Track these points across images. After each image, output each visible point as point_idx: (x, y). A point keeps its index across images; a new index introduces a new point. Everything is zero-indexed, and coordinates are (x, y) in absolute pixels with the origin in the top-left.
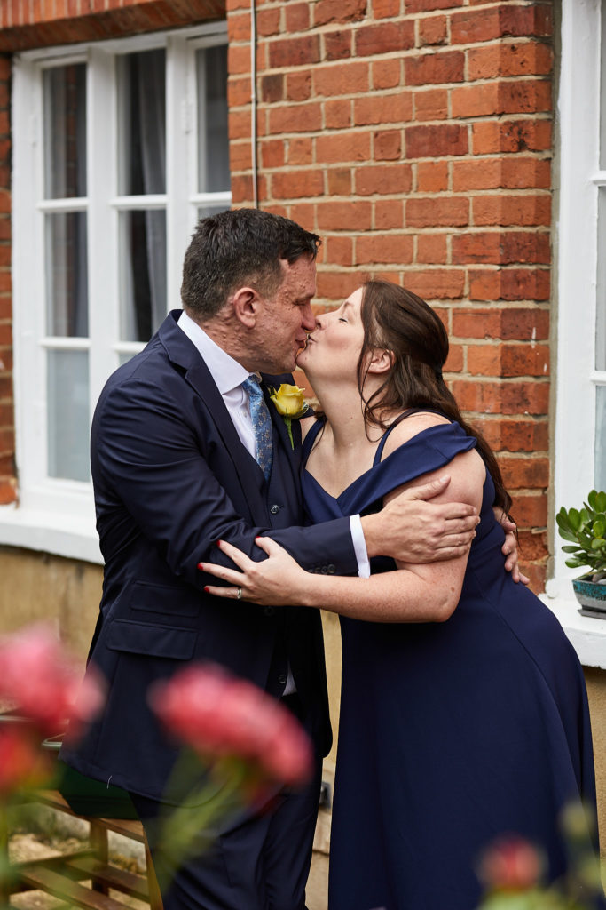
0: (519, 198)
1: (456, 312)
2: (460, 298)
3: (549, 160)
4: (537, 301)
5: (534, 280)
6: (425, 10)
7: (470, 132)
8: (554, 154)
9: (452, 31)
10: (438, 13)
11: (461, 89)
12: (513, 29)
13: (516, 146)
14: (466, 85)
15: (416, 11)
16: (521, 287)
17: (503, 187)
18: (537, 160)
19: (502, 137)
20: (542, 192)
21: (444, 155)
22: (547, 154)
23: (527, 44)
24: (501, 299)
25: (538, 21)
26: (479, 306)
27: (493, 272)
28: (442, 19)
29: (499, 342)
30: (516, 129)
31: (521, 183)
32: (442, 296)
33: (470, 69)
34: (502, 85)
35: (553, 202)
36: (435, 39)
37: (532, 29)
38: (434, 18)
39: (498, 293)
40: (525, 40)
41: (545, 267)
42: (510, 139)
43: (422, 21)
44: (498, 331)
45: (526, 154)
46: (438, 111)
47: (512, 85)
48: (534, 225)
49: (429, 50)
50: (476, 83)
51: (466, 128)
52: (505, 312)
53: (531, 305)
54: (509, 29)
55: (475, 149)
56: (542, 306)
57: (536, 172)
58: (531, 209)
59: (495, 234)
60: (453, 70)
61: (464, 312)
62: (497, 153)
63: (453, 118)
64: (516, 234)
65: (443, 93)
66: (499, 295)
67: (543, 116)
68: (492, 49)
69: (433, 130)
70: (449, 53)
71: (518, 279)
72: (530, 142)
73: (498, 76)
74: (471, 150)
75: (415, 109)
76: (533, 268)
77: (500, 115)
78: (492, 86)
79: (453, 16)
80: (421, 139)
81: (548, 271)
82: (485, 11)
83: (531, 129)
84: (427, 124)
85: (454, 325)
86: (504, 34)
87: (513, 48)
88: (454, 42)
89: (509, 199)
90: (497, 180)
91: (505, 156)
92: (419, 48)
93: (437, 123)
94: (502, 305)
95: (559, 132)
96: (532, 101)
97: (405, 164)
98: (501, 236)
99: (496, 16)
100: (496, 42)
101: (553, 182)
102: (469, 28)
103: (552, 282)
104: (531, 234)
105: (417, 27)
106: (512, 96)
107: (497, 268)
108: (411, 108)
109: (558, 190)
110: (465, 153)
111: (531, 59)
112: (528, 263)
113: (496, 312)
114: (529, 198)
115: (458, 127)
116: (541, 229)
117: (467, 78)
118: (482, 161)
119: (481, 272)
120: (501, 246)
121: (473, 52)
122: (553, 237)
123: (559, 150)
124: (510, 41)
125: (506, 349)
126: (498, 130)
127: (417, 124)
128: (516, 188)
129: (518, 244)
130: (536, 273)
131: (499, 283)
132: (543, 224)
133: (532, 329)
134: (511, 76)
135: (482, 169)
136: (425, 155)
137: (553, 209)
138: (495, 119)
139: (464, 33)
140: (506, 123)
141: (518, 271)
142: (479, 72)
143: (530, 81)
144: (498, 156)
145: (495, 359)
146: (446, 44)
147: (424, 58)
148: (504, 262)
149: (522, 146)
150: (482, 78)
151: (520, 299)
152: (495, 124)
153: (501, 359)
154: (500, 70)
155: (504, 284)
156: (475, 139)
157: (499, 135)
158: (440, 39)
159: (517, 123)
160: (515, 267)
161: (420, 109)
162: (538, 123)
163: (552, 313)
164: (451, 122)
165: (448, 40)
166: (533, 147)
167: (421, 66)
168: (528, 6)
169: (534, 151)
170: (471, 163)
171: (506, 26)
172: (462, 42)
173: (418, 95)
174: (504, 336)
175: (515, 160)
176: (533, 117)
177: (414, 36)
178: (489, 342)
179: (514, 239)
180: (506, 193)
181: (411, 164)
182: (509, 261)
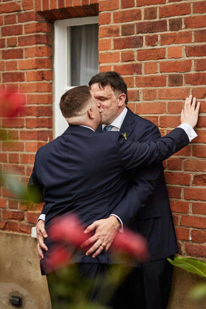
0: (42, 95)
1: (21, 132)
2: (23, 127)
3: (51, 83)
4: (49, 128)
5: (48, 121)
6: (9, 35)
7: (25, 74)
8: (53, 81)
9: (19, 42)
10: (13, 36)
11: (22, 61)
12: (40, 42)
13: (41, 79)
14: (24, 59)
15: (5, 35)
16: (44, 123)
17: (37, 92)
18: (48, 84)
19: (37, 76)
20: (50, 93)
21: (16, 81)
22: (51, 81)
23: (44, 47)
24: (37, 127)
25: (48, 39)
26: (29, 130)
27: (34, 119)
28: (15, 38)
29: (37, 141)
30: (41, 73)
31: (43, 90)
32: (16, 127)
33: (25, 54)
34: (36, 60)
35: (53, 96)
36: (12, 45)
37: (46, 42)
38: (12, 38)
39: (36, 125)
40: (43, 45)
41: (51, 117)
42: (39, 76)
43: (8, 39)
44: (36, 137)
45: (44, 81)
46: (14, 68)
47: (40, 60)
48: (47, 104)
49: (10, 48)
50: (27, 59)
51: (24, 73)
52: (39, 132)
53: (46, 129)
54: (38, 42)
55: (27, 79)
56: (50, 130)
57: (48, 87)
58: (46, 99)
59: (34, 107)
60: (19, 54)
61: (24, 132)
62: (35, 81)
63: (20, 70)
64: (42, 107)
65: (16, 62)
66: (36, 126)
67: (50, 69)
68: (33, 48)
69: (12, 74)
70: (18, 49)
71: (43, 121)
72: (46, 77)
73: (35, 56)
74: (26, 80)
75: (5, 67)
76: (47, 117)
77: (36, 69)
78: (33, 60)
79: (19, 38)
80: (8, 76)
81: (52, 118)
82: (30, 36)
83: (46, 73)
84: (10, 72)
85: (20, 136)
86: (37, 43)
87: (40, 48)
88: (19, 45)
89: (39, 95)
90: (35, 89)
91: (38, 82)
92: (7, 47)
93: (14, 71)
94: (38, 129)
95: (54, 74)
96: (46, 65)
97: (2, 84)
98: (37, 107)
99: (34, 38)
100: (34, 46)
101: (53, 90)
102: (25, 41)
103: (53, 122)
104: (46, 107)
105: (6, 41)
106: (40, 63)
107: (35, 117)
108: (4, 67)
109: (54, 93)
110: (23, 80)
111: (45, 51)
112: (46, 116)
113: (36, 131)
114: (45, 95)
115: (21, 73)
116: (49, 105)
117: (24, 57)
118: (30, 84)
119: (30, 119)
120: (37, 110)
121: (26, 49)
122: (53, 107)
123: (54, 80)
124: (39, 45)
125: (39, 143)
126: (35, 74)
127: (6, 72)
128: (41, 92)
129: (42, 110)
130: (48, 119)
131: (36, 122)
132: (50, 103)
133: (47, 137)
134: (39, 56)
135: (30, 86)
136: (10, 81)
137: (53, 99)
138: (34, 70)
139: (23, 43)
140: (38, 72)
141: (42, 119)
142: (28, 55)
143: (45, 58)
144: (35, 82)
145: (35, 147)
146: (16, 46)
147: (9, 51)
148: (38, 115)
149: (43, 79)
150: (29, 57)
151: (43, 127)
152: (34, 72)
153: (38, 146)
154: (36, 55)
155: (38, 122)
156: (27, 77)
157: (36, 75)
158: (14, 45)
159: (41, 72)
160: (41, 117)
161: (7, 67)
162: (48, 72)
163: (53, 132)
164: (18, 71)
165: (17, 45)
166: (47, 79)
167: (8, 53)
168: (44, 35)
169: (47, 80)
170: (26, 84)
171: (37, 41)
172: (22, 46)
173: (7, 62)
174: (38, 139)
175: (41, 83)
176: (46, 70)
177: (5, 43)
178: (33, 141)
179: (41, 108)
180: (38, 94)
181: (4, 84)
182: (39, 115)
